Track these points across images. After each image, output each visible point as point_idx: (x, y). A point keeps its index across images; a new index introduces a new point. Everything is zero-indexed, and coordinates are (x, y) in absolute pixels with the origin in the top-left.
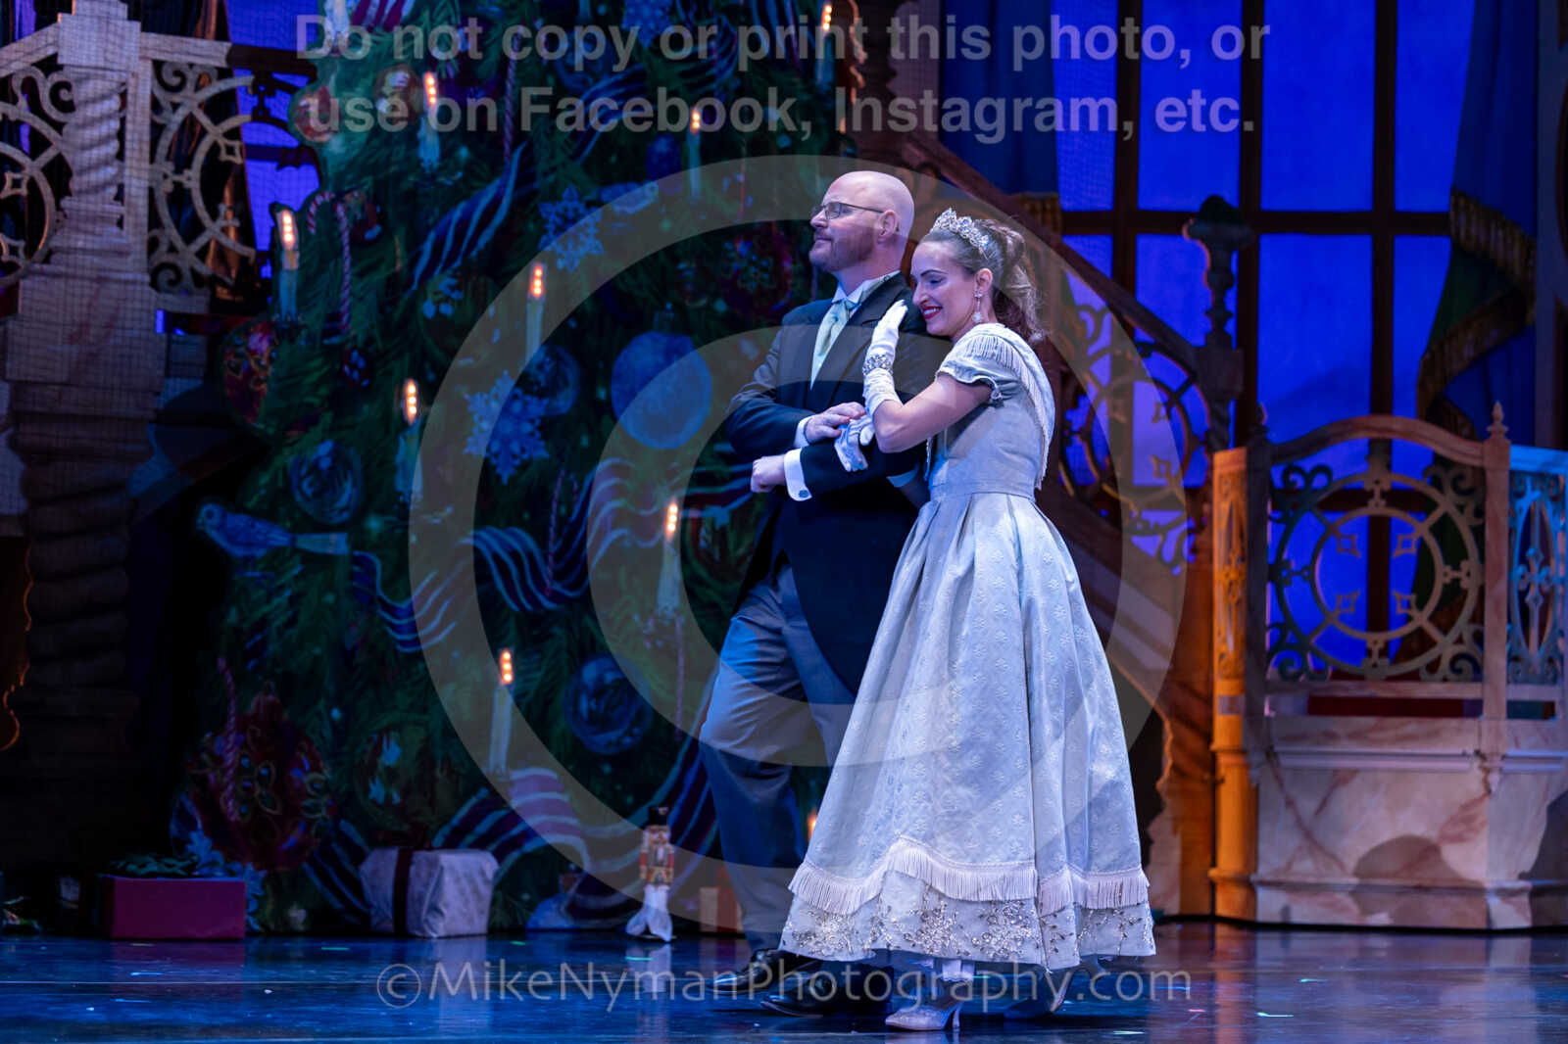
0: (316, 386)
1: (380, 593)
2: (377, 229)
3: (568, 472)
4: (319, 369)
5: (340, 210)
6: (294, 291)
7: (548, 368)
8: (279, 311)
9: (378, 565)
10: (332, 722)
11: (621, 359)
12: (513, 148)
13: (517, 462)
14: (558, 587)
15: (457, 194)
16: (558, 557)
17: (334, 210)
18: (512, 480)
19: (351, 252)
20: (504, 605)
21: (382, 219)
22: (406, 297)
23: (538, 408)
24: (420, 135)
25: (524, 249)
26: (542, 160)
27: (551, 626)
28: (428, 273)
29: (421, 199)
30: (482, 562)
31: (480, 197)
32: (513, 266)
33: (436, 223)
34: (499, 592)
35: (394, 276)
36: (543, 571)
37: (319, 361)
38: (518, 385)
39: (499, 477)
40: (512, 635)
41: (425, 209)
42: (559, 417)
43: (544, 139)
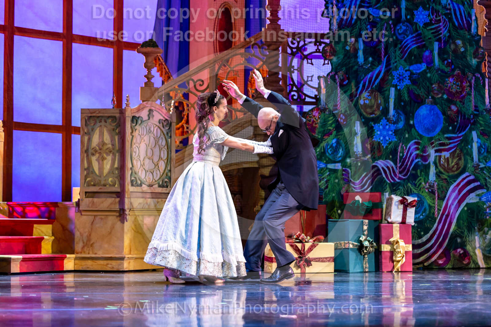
0: (332, 124)
1: (350, 179)
2: (347, 81)
3: (402, 144)
4: (332, 119)
5: (337, 77)
6: (325, 99)
7: (396, 116)
8: (321, 105)
9: (350, 171)
10: (338, 214)
11: (417, 113)
12: (384, 57)
13: (388, 142)
14: (400, 176)
15: (368, 70)
16: (400, 167)
17: (335, 77)
18: (387, 147)
19: (340, 88)
20: (385, 181)
21: (348, 78)
22: (355, 99)
23: (393, 127)
24: (358, 55)
25: (388, 84)
26: (393, 59)
27: (399, 186)
28: (361, 92)
29: (359, 72)
30: (379, 170)
31: (375, 71)
32: (385, 89)
33: (363, 78)
34: (384, 178)
35: (352, 93)
36: (396, 171)
37: (332, 118)
38: (388, 121)
39: (383, 146)
40: (388, 189)
41: (360, 75)
42: (400, 129)
43: (393, 54)
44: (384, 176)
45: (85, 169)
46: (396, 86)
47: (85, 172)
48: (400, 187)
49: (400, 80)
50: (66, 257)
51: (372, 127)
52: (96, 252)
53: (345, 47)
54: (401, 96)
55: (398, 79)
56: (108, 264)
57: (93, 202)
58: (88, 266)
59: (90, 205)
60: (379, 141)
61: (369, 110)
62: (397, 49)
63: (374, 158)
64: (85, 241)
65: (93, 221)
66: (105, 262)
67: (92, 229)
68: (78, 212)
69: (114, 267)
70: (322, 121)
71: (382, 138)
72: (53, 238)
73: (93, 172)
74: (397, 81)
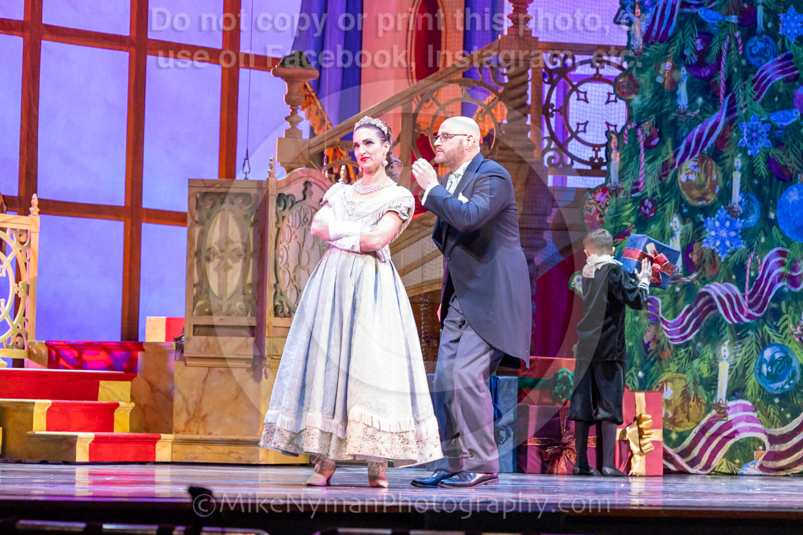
0: (629, 217)
1: (661, 315)
2: (657, 140)
3: (755, 255)
4: (630, 208)
5: (639, 131)
6: (618, 170)
7: (743, 204)
8: (611, 182)
9: (660, 301)
10: (639, 378)
11: (782, 198)
12: (725, 97)
13: (729, 251)
14: (750, 312)
15: (696, 121)
16: (750, 297)
17: (636, 132)
18: (727, 260)
19: (645, 151)
20: (723, 320)
21: (660, 135)
22: (672, 172)
23: (739, 224)
24: (678, 93)
25: (731, 146)
26: (741, 101)
27: (747, 330)
28: (682, 160)
29: (679, 124)
30: (711, 300)
31: (708, 122)
32: (726, 155)
33: (686, 136)
34: (721, 315)
35: (667, 161)
36: (743, 304)
37: (630, 205)
38: (728, 213)
39: (720, 258)
40: (728, 336)
41: (681, 128)
42: (750, 228)
43: (740, 91)
44: (721, 311)
45: (195, 286)
46: (744, 150)
47: (195, 290)
48: (750, 333)
49: (752, 139)
50: (160, 438)
51: (701, 223)
52: (211, 431)
53: (655, 78)
54: (754, 169)
55: (749, 138)
56: (232, 452)
57: (208, 343)
58: (196, 455)
59: (203, 349)
60: (714, 248)
61: (696, 193)
62: (748, 82)
63: (704, 279)
64: (192, 411)
65: (207, 376)
66: (227, 449)
67: (203, 390)
68: (180, 360)
69: (242, 457)
70: (612, 211)
71: (718, 243)
72: (133, 404)
73: (208, 290)
74: (746, 140)
